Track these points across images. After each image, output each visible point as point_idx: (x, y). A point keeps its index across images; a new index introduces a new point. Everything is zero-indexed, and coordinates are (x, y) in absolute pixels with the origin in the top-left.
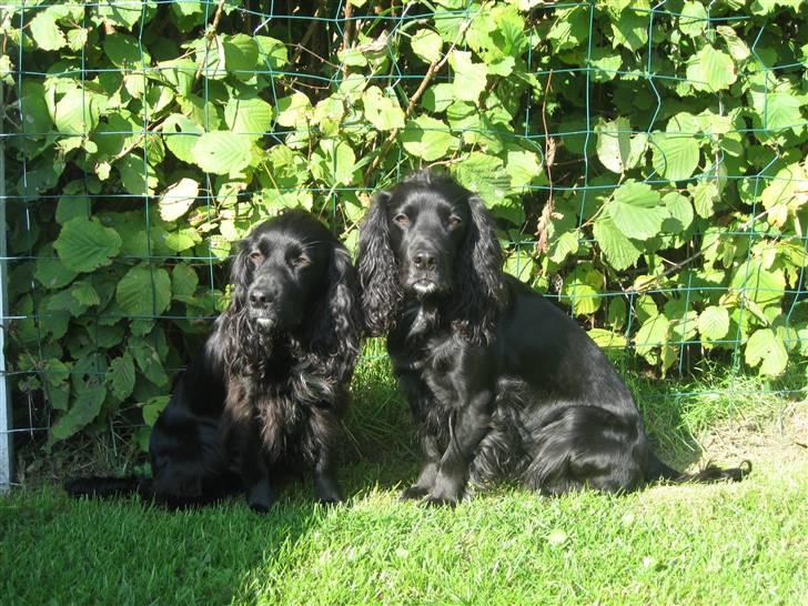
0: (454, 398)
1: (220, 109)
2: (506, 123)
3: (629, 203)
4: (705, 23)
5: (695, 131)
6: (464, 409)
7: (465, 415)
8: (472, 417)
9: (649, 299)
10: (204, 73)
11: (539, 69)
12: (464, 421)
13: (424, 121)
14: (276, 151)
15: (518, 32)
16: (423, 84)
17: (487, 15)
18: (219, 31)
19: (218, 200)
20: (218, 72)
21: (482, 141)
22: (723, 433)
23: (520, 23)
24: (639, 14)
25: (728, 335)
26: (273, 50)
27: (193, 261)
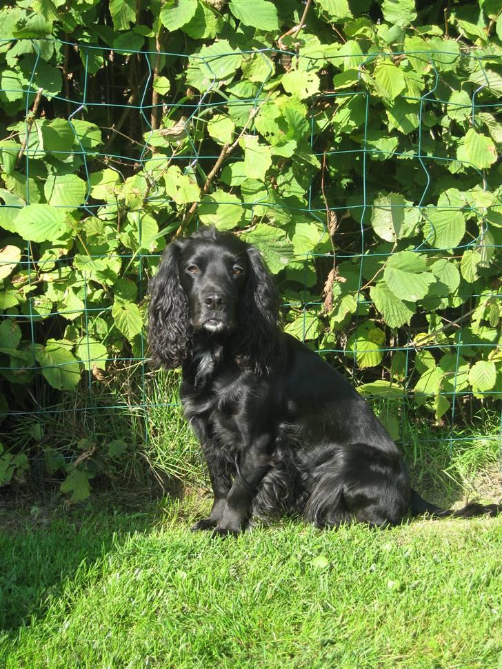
0: (238, 439)
1: (41, 184)
2: (300, 196)
3: (401, 268)
4: (470, 109)
5: (461, 205)
6: (247, 449)
7: (247, 455)
8: (254, 457)
9: (428, 355)
10: (25, 153)
11: (332, 148)
12: (247, 461)
13: (219, 196)
14: (89, 222)
15: (301, 118)
16: (218, 164)
17: (273, 103)
18: (38, 116)
19: (39, 265)
20: (36, 151)
21: (270, 213)
22: (493, 475)
23: (303, 111)
24: (410, 101)
25: (495, 386)
26: (88, 132)
27: (18, 318)
